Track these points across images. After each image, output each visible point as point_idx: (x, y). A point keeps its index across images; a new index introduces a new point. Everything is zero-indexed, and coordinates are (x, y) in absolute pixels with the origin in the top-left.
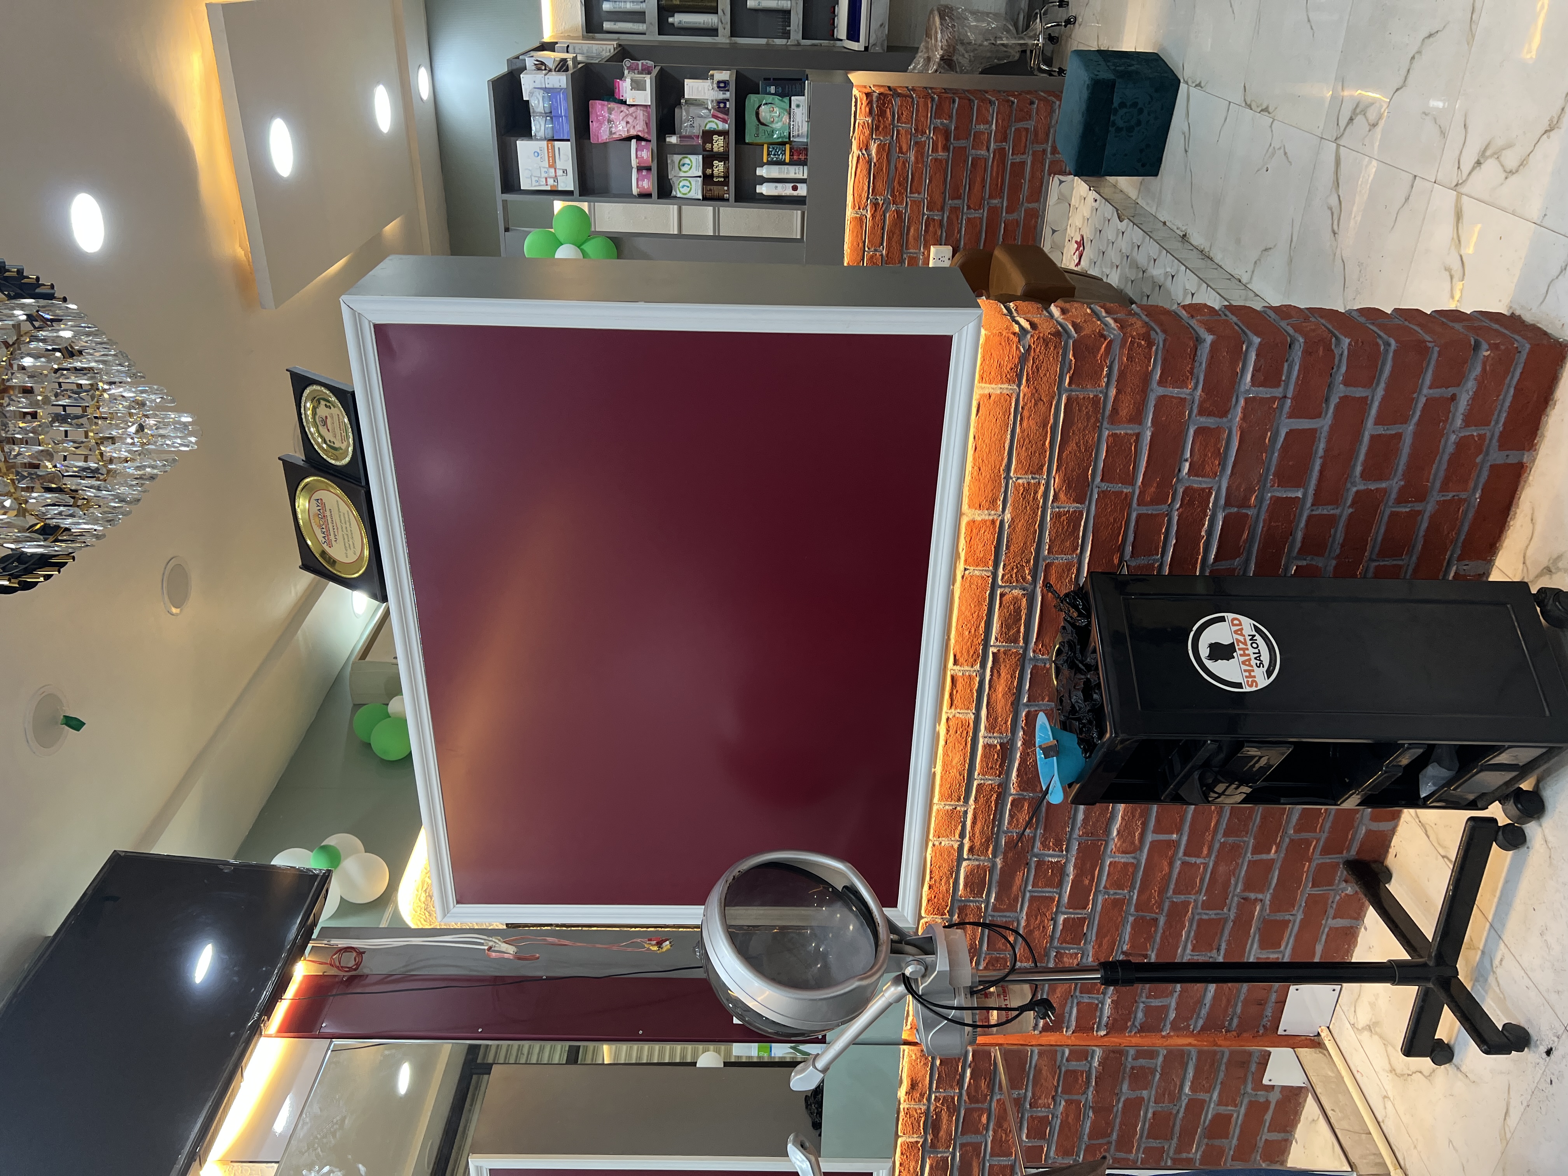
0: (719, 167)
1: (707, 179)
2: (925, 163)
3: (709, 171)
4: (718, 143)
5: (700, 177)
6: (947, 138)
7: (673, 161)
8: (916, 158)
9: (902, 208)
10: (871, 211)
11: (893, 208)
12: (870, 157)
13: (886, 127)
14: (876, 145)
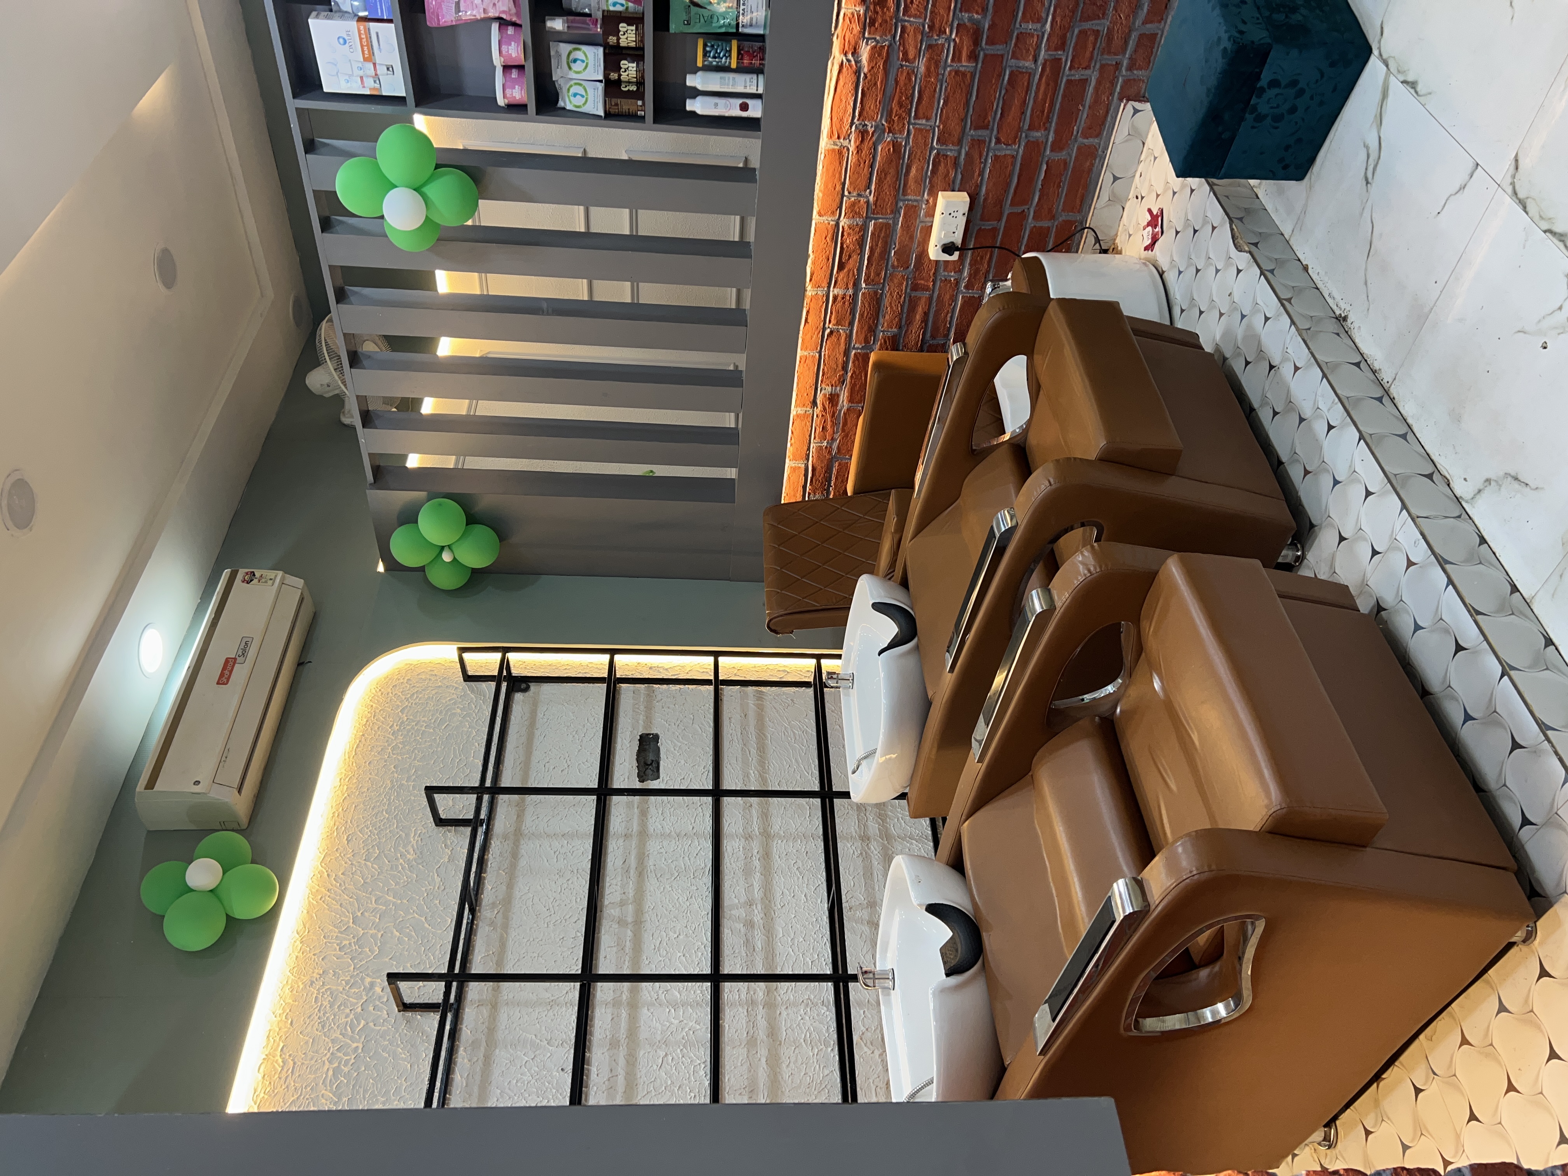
1: (612, 87)
2: (940, 77)
3: (614, 76)
4: (628, 36)
5: (601, 81)
6: (976, 42)
7: (559, 55)
8: (928, 69)
9: (901, 138)
10: (855, 142)
11: (888, 138)
12: (859, 65)
13: (886, 21)
14: (869, 47)
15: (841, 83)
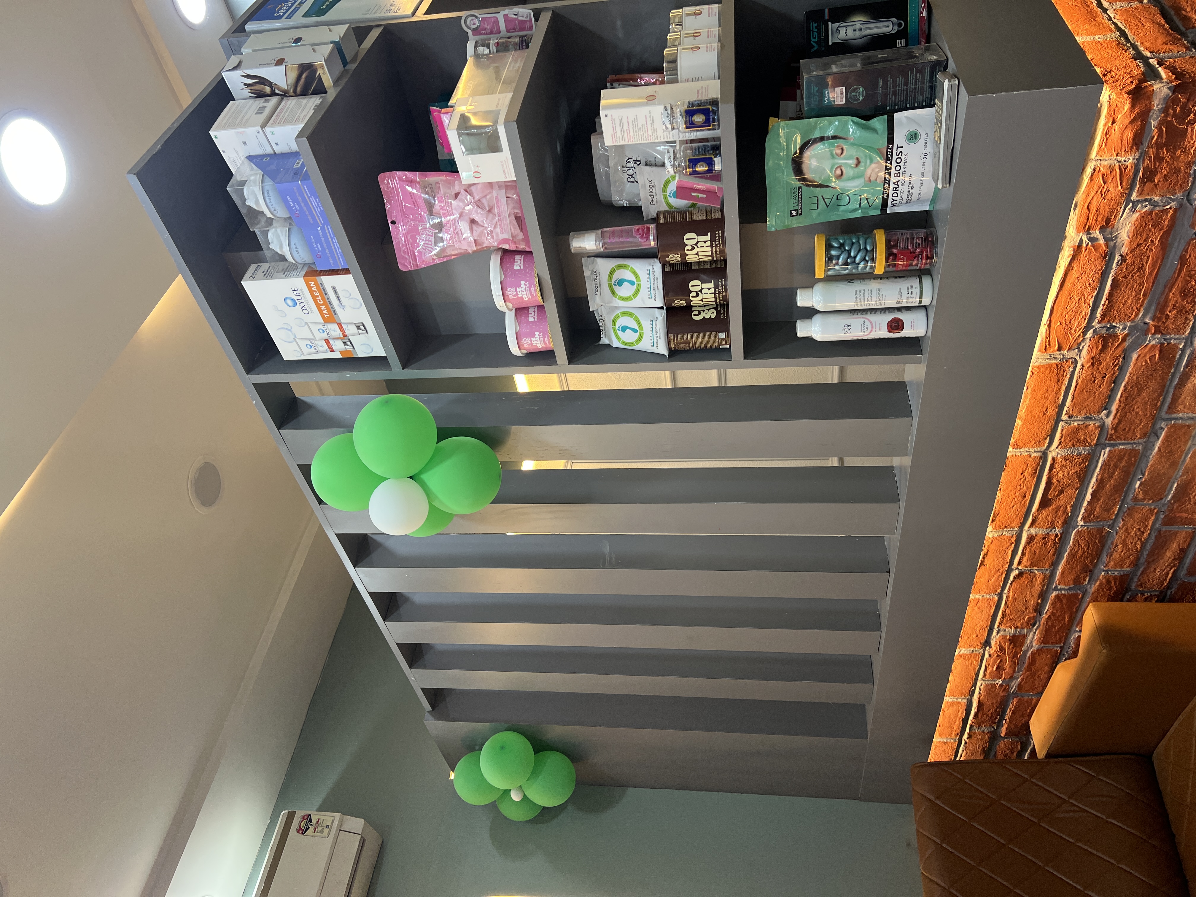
0: (703, 291)
1: (677, 314)
3: (680, 299)
7: (596, 275)
10: (1090, 351)
11: (1153, 340)
12: (1112, 244)
13: (1177, 171)
14: (1136, 215)
15: (1074, 274)
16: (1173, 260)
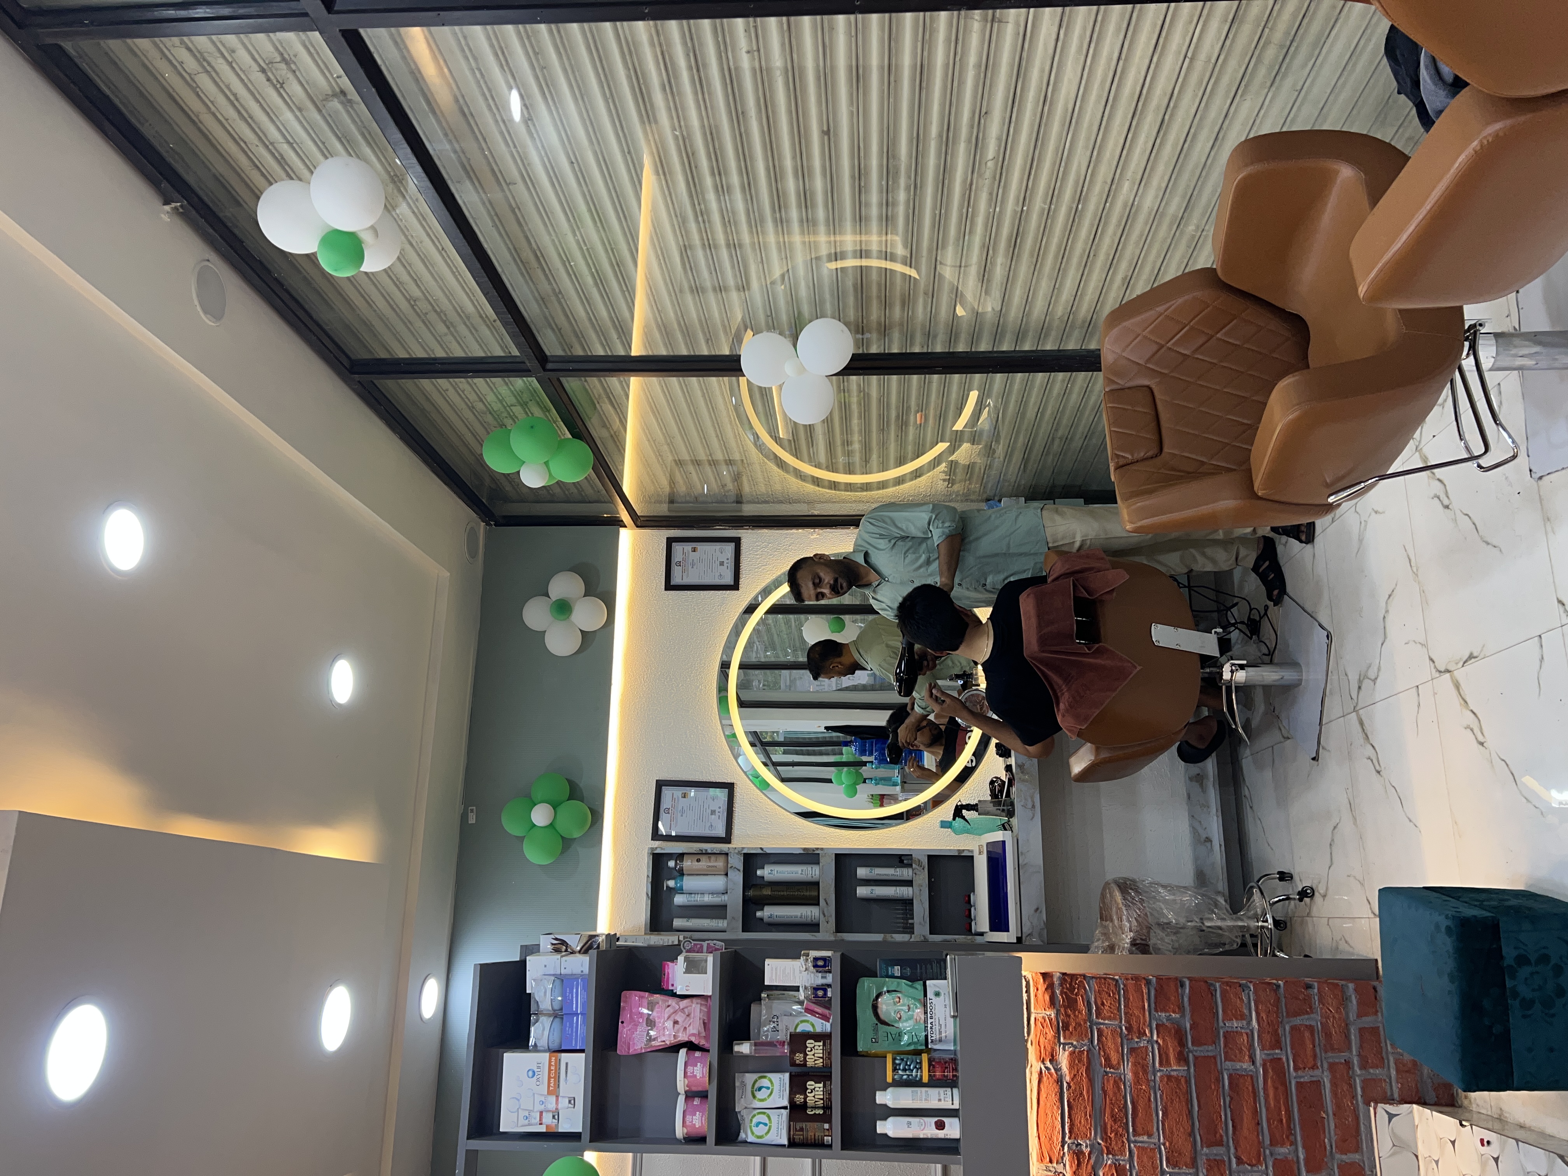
0: (815, 1092)
1: (797, 1111)
2: (1152, 1084)
3: (799, 1098)
4: (815, 1054)
5: (785, 1108)
6: (1182, 1043)
7: (743, 1084)
8: (1136, 1074)
9: (1123, 1160)
10: (1071, 1166)
11: (1108, 1160)
12: (1059, 1073)
13: (1080, 1025)
14: (1067, 1053)
15: (1043, 1094)
16: (1098, 1091)
